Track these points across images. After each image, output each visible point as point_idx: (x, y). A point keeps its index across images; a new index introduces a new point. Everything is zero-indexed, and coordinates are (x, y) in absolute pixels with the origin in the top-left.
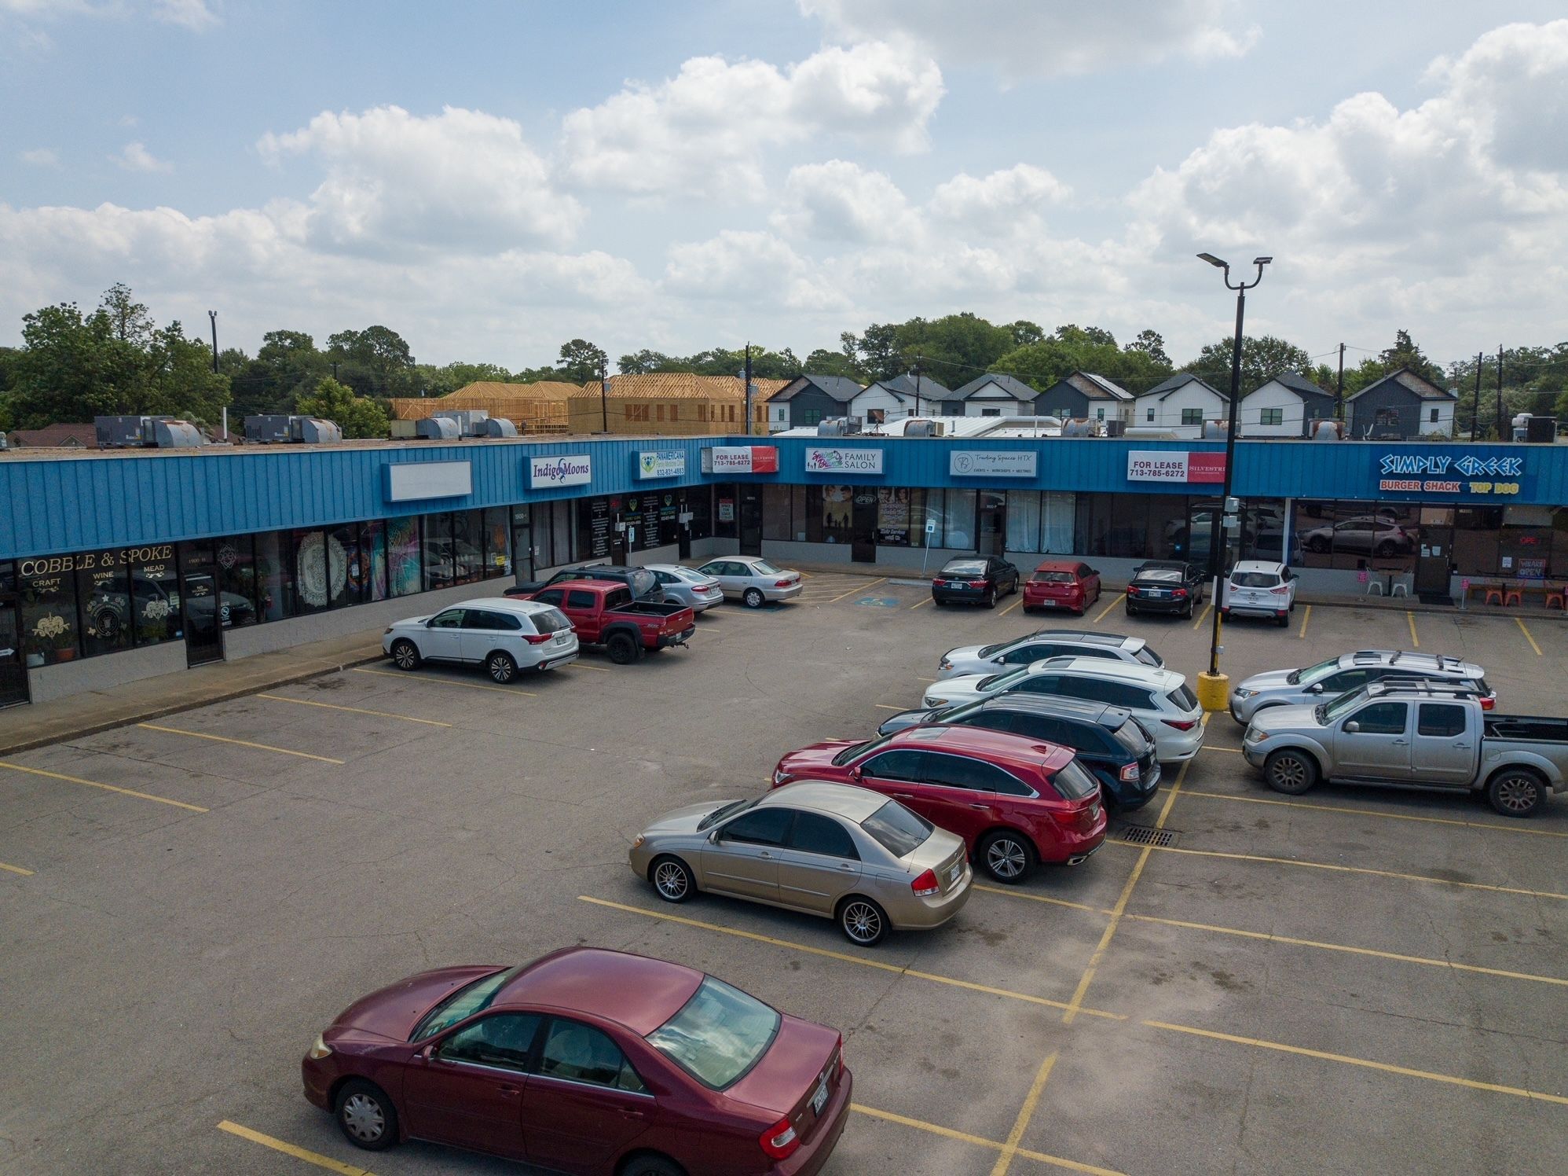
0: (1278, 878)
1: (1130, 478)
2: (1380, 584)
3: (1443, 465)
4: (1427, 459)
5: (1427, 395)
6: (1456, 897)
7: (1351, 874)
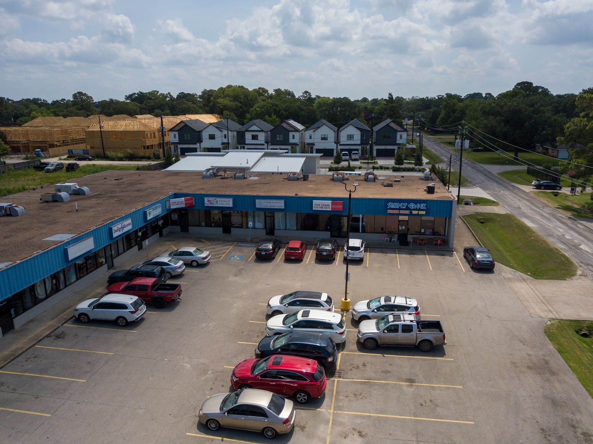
0: (370, 389)
1: (314, 209)
2: (388, 239)
3: (405, 206)
4: (400, 204)
5: (399, 130)
6: (412, 390)
7: (387, 384)
